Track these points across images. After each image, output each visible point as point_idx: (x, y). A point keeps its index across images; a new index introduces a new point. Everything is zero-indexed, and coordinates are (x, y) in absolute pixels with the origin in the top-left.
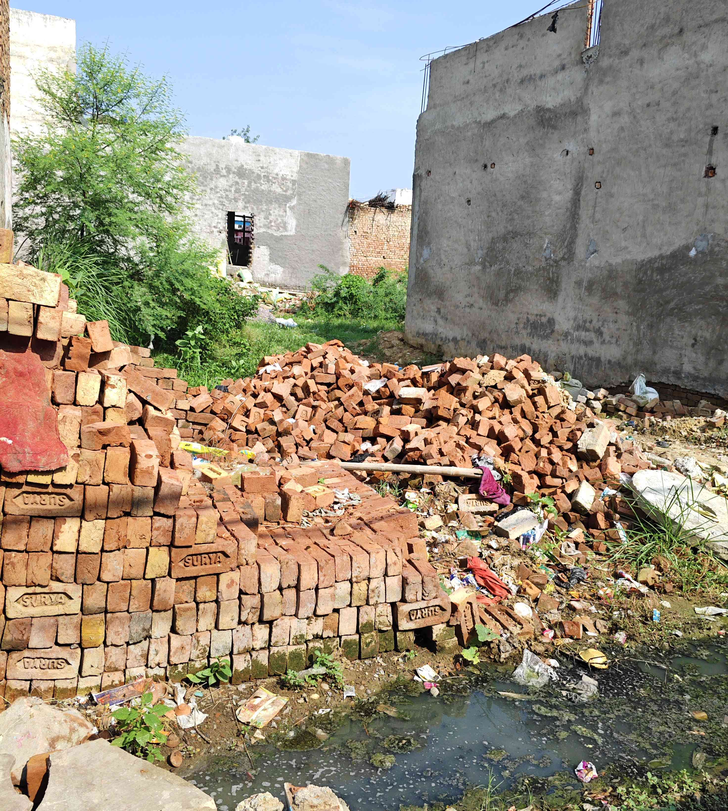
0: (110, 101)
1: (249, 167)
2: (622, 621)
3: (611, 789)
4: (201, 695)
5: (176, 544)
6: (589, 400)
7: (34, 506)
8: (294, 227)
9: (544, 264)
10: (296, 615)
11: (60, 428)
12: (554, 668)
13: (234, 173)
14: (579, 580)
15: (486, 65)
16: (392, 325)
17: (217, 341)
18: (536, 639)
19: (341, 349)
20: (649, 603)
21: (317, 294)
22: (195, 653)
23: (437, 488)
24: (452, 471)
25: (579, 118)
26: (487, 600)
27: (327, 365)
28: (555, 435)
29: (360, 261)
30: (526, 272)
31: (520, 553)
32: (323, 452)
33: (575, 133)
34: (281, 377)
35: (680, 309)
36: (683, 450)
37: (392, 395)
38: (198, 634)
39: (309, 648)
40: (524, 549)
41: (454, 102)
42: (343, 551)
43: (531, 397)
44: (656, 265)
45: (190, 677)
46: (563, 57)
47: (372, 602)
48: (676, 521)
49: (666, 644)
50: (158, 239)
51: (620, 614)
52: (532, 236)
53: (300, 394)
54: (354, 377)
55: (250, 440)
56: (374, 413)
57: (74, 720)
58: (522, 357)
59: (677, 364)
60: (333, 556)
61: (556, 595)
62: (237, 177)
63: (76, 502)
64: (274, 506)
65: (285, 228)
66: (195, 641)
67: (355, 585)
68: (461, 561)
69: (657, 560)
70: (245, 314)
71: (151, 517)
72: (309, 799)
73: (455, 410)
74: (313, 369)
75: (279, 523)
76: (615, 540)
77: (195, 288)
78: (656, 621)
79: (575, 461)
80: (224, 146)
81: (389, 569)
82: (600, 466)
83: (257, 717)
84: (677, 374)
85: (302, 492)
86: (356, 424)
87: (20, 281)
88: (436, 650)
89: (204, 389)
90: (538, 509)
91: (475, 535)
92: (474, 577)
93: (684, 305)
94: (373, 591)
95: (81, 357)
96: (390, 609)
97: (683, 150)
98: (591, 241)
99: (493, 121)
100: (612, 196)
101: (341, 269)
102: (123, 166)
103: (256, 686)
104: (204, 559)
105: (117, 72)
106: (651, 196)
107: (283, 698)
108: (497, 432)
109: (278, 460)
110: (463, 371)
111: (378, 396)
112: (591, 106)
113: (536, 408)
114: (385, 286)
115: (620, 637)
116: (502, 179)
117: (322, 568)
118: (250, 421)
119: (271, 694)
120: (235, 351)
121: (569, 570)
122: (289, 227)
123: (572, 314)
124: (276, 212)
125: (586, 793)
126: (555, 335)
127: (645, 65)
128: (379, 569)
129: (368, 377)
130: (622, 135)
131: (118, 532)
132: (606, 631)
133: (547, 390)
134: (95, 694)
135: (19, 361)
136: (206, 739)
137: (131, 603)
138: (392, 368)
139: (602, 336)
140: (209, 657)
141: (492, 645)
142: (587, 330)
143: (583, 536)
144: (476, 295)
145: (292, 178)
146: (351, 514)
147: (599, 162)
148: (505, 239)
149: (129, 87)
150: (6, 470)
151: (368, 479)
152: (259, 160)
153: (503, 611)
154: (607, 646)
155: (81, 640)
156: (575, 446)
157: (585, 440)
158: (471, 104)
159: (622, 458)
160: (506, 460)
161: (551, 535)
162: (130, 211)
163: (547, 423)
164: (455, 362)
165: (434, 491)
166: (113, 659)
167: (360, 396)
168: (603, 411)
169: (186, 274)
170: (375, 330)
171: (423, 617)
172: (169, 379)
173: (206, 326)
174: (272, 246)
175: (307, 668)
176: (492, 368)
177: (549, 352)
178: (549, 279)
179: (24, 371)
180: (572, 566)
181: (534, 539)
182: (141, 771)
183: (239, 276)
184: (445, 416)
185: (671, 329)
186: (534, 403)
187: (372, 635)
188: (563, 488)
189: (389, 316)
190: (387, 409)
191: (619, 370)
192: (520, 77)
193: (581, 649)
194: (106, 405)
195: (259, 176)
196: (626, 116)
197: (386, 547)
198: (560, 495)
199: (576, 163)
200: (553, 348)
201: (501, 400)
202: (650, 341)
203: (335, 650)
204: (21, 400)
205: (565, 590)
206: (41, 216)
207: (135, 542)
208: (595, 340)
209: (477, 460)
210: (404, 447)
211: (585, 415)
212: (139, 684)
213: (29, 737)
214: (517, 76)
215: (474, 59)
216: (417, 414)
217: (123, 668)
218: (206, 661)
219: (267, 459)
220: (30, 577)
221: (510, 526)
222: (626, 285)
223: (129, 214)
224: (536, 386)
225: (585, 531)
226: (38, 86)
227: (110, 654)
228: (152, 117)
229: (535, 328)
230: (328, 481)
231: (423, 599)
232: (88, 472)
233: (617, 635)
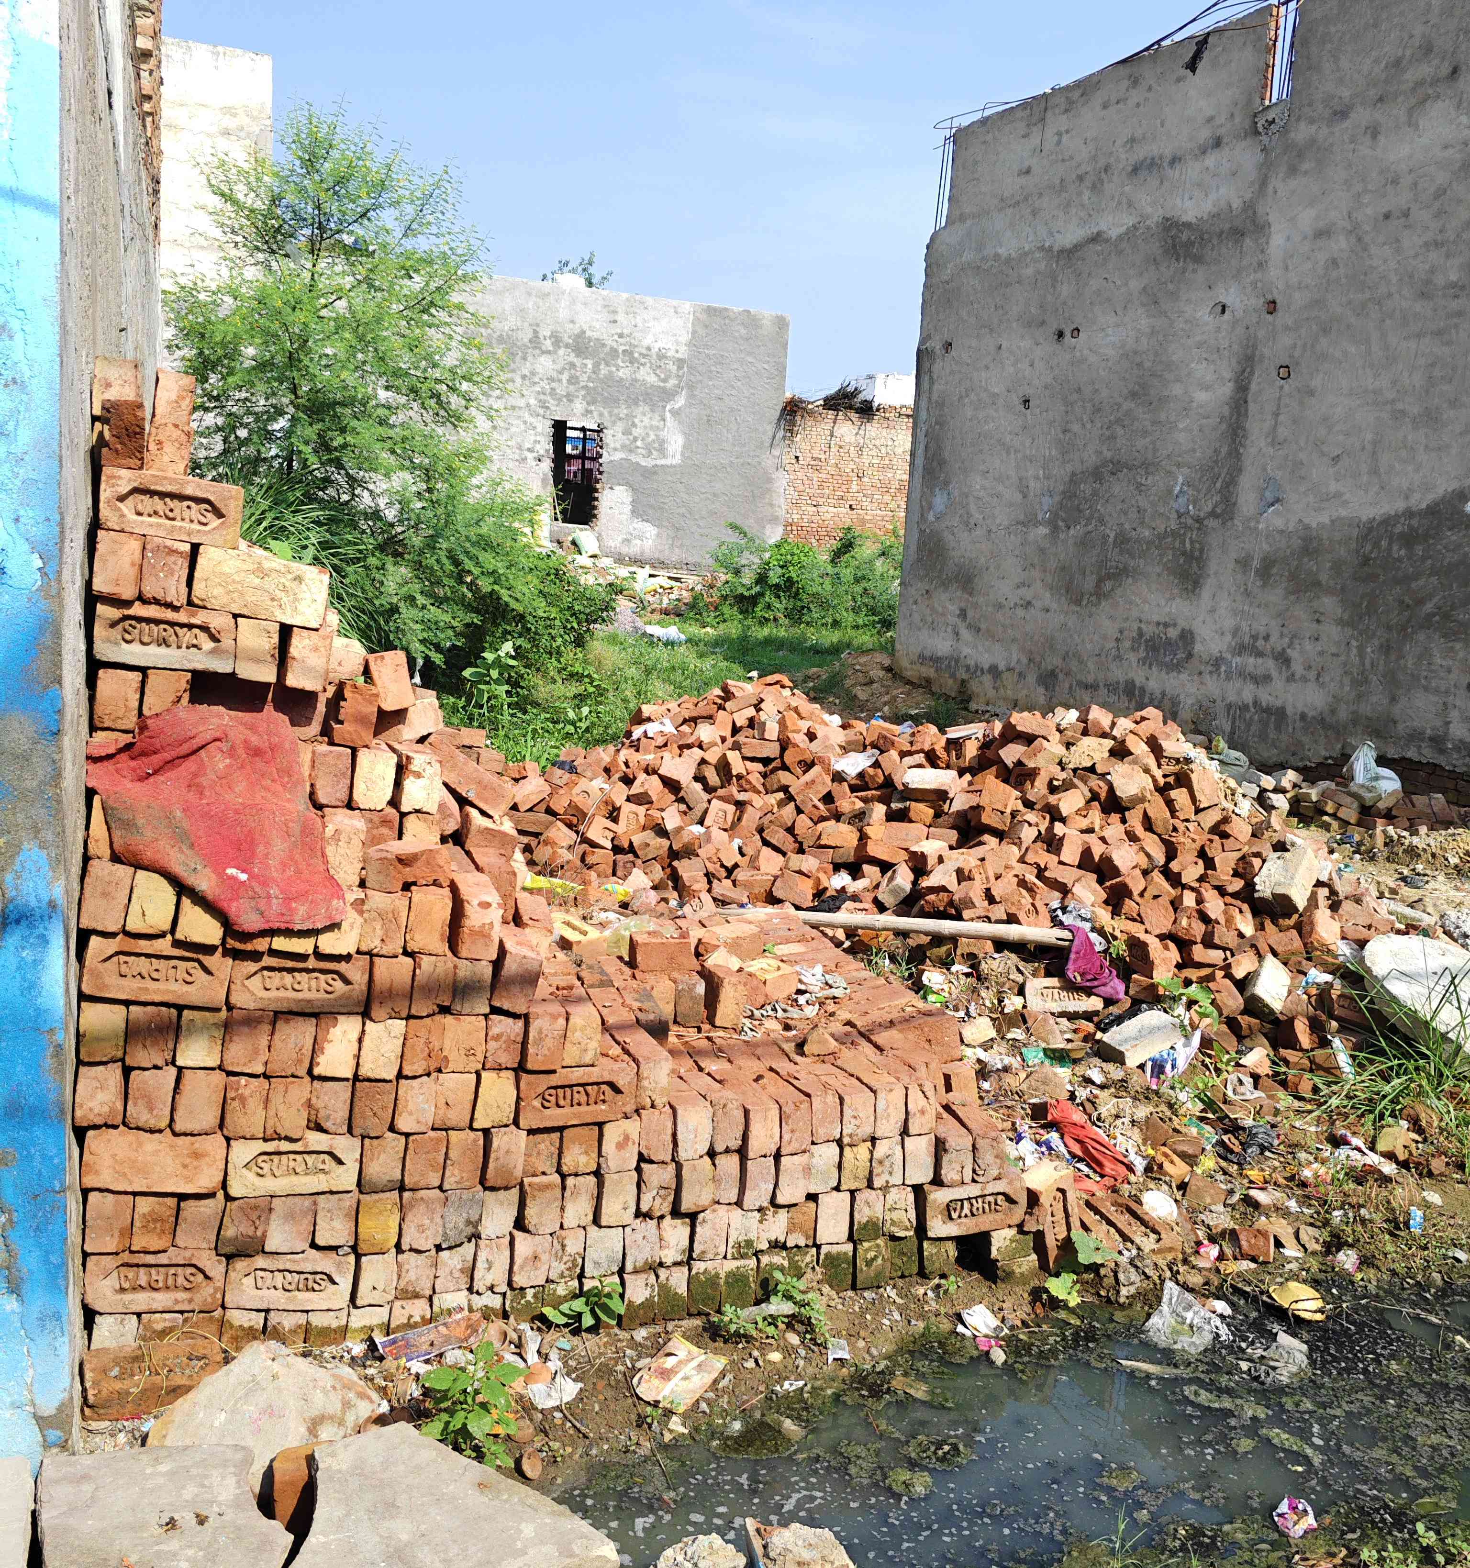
0: (344, 214)
1: (595, 335)
2: (1349, 1230)
3: (1344, 1552)
4: (568, 1348)
5: (529, 1066)
6: (1263, 791)
7: (282, 994)
8: (679, 449)
9: (1173, 525)
10: (739, 1204)
11: (330, 850)
12: (1222, 1316)
13: (567, 346)
14: (1263, 1148)
15: (1065, 138)
16: (866, 638)
17: (538, 670)
18: (1185, 1261)
19: (787, 692)
20: (1400, 1195)
21: (723, 578)
22: (558, 1268)
23: (983, 965)
24: (1012, 932)
25: (1248, 242)
26: (1089, 1184)
27: (764, 724)
28: (1210, 864)
29: (804, 515)
30: (1138, 541)
31: (1147, 1095)
32: (760, 890)
33: (1239, 271)
34: (675, 746)
35: (1446, 617)
36: (1453, 893)
37: (888, 783)
38: (563, 1233)
39: (762, 1265)
40: (1154, 1087)
41: (1000, 210)
42: (826, 1086)
43: (1162, 790)
44: (1398, 529)
45: (548, 1311)
46: (1218, 122)
47: (878, 1182)
48: (1450, 1035)
49: (1436, 1276)
50: (428, 474)
51: (1346, 1215)
52: (1152, 469)
53: (713, 778)
54: (815, 746)
55: (620, 864)
56: (855, 816)
57: (348, 1386)
58: (1144, 713)
59: (1438, 723)
60: (808, 1095)
61: (1220, 1177)
62: (573, 355)
63: (356, 986)
64: (692, 998)
65: (662, 451)
66: (557, 1246)
67: (847, 1150)
68: (1034, 1106)
69: (1412, 1112)
70: (591, 619)
71: (486, 1016)
72: (795, 1550)
73: (1014, 814)
74: (735, 730)
75: (699, 1030)
76: (1328, 1071)
77: (501, 571)
78: (1416, 1231)
79: (1249, 915)
80: (548, 294)
81: (911, 1121)
82: (1299, 927)
83: (672, 1392)
84: (1438, 742)
85: (740, 970)
86: (819, 838)
87: (257, 581)
88: (997, 1276)
89: (532, 767)
90: (1180, 1010)
91: (1059, 1057)
92: (1062, 1138)
93: (1453, 608)
94: (881, 1162)
95: (361, 719)
96: (911, 1197)
97: (1455, 305)
98: (1269, 480)
99: (1077, 247)
100: (1311, 393)
101: (768, 530)
102: (369, 337)
103: (667, 1333)
104: (576, 1096)
105: (359, 159)
106: (1390, 395)
107: (717, 1357)
108: (1097, 858)
109: (673, 903)
110: (1029, 739)
111: (861, 783)
112: (1271, 218)
113: (1173, 812)
114: (854, 563)
115: (1347, 1259)
116: (1093, 358)
117: (788, 1117)
118: (620, 828)
119: (695, 1350)
120: (573, 689)
121: (1244, 1129)
122: (670, 450)
123: (1229, 623)
124: (646, 420)
125: (1297, 1557)
126: (1195, 661)
127: (1382, 139)
128: (893, 1121)
129: (841, 747)
130: (1334, 274)
131: (428, 1043)
132: (1318, 1247)
133: (1193, 777)
134: (379, 1339)
135: (252, 728)
136: (583, 1429)
137: (448, 1173)
138: (887, 729)
139: (1288, 667)
140: (581, 1276)
141: (1103, 1271)
142: (1260, 654)
143: (1269, 1063)
144: (1039, 583)
145: (679, 356)
146: (832, 1014)
147: (1287, 328)
148: (1096, 474)
149: (382, 186)
150: (236, 928)
151: (847, 944)
152: (615, 322)
153: (1120, 1205)
154: (1322, 1276)
155: (356, 1239)
156: (1250, 886)
157: (1269, 876)
158: (1034, 213)
159: (1340, 911)
160: (1116, 912)
161: (1207, 1060)
162: (381, 424)
163: (1194, 841)
164: (1013, 721)
165: (977, 971)
166: (412, 1276)
167: (826, 784)
168: (1290, 814)
169: (485, 544)
170: (835, 650)
171: (973, 1215)
172: (470, 747)
173: (519, 642)
174: (637, 486)
175: (757, 1303)
176: (1085, 733)
177: (1182, 697)
178: (1184, 553)
179: (262, 746)
180: (1249, 1122)
181: (1173, 1067)
182: (479, 1485)
183: (574, 543)
184: (995, 825)
185: (1425, 654)
186: (1170, 803)
187: (878, 1246)
188: (1227, 968)
189: (861, 622)
190: (879, 810)
191: (1322, 732)
192: (1132, 161)
193: (1272, 1282)
194: (405, 808)
195: (614, 352)
196: (1342, 237)
197: (906, 1080)
198: (1221, 981)
199: (1240, 330)
200: (1191, 688)
201: (1103, 795)
202: (1384, 676)
203: (809, 1270)
204: (258, 799)
205: (1236, 1167)
206: (216, 432)
207: (456, 1060)
208: (1274, 674)
209: (1059, 912)
210: (915, 883)
211: (1269, 826)
212: (458, 1322)
213: (271, 1415)
214: (1125, 158)
215: (1040, 125)
216: (940, 820)
217: (428, 1292)
218: (575, 1283)
219: (654, 902)
220: (270, 1123)
221: (1126, 1041)
222: (1337, 567)
223: (382, 431)
224: (1172, 768)
225: (1272, 1054)
226: (211, 186)
227: (406, 1267)
228: (422, 244)
229: (1155, 649)
230: (783, 950)
231: (974, 1181)
232: (379, 933)
233: (1341, 1256)
